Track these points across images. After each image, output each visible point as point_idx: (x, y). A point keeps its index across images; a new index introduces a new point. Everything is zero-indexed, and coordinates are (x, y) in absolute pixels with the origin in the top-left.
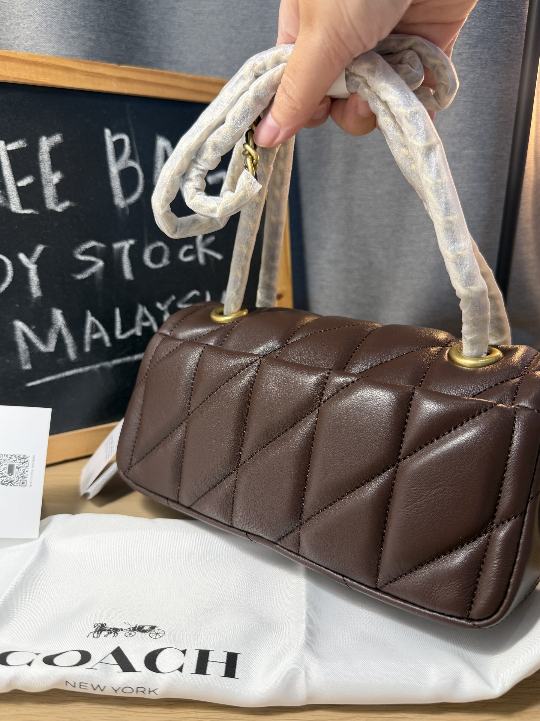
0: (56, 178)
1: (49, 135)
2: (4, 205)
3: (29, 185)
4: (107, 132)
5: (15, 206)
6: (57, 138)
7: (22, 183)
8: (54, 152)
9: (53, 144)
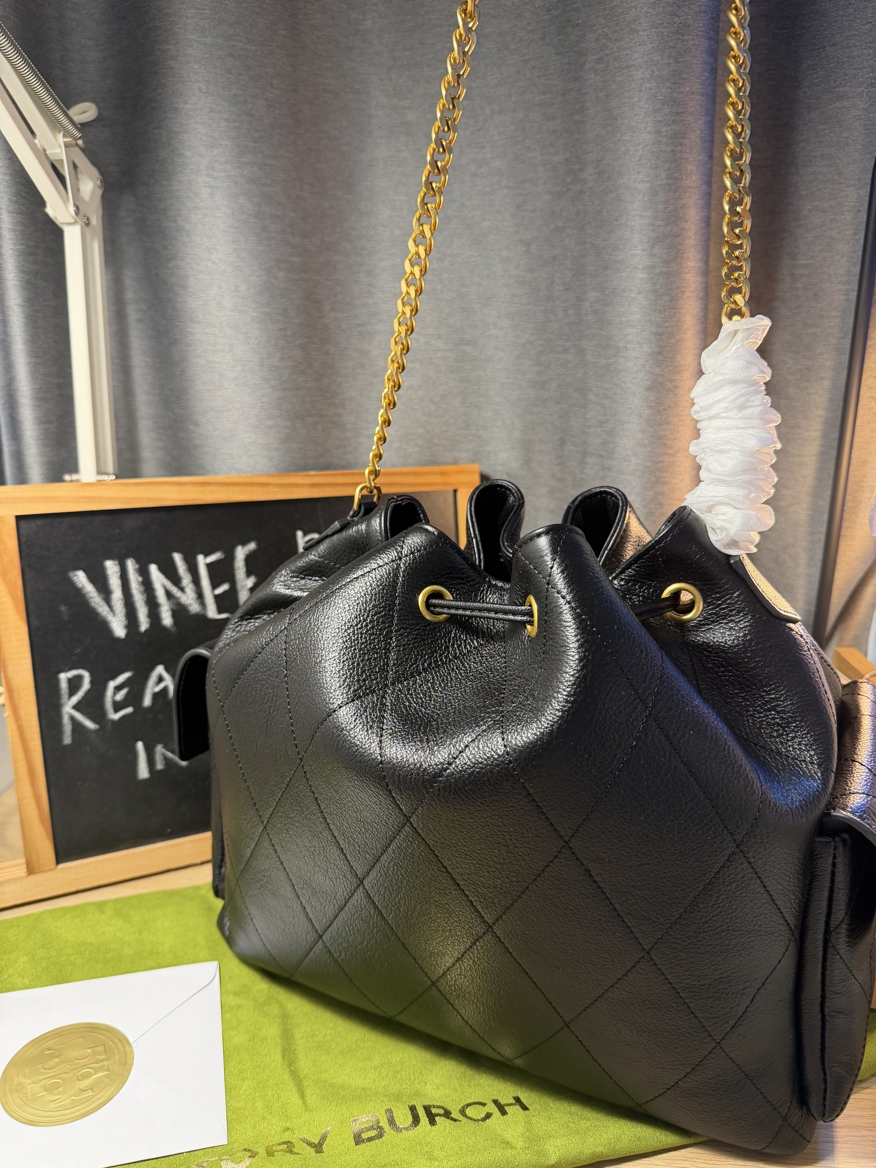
0: (250, 582)
1: (244, 543)
2: (202, 612)
3: (225, 592)
4: (299, 534)
5: (212, 613)
6: (252, 546)
7: (219, 591)
8: (249, 559)
9: (248, 552)
